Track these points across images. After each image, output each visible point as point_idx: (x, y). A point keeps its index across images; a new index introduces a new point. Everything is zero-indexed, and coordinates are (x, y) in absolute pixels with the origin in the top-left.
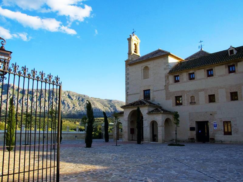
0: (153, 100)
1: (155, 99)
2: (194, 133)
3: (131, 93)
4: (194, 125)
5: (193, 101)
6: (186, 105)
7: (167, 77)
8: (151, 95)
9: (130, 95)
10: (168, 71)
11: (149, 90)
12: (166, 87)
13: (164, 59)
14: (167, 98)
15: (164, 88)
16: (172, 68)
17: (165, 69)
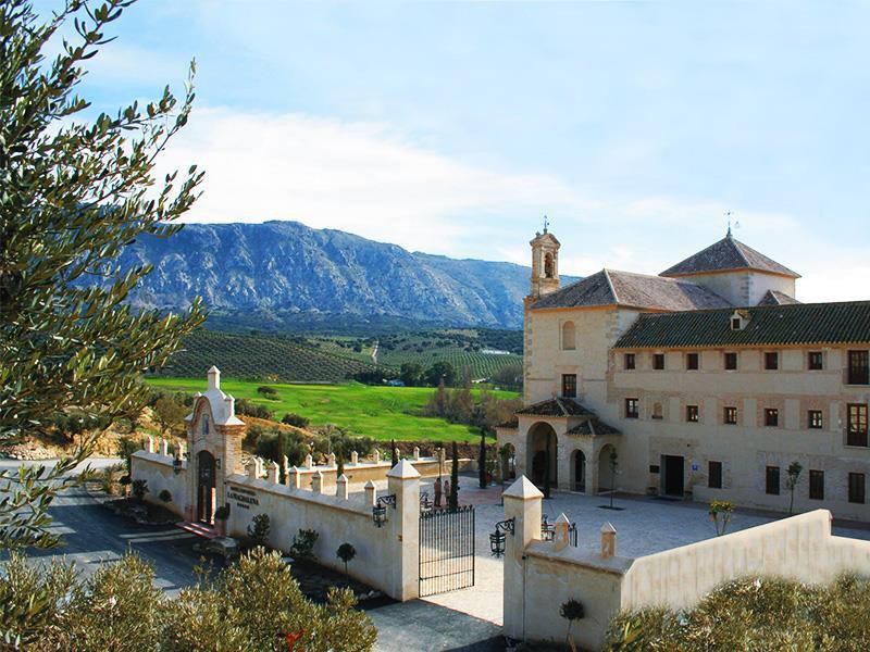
0: (582, 400)
1: (586, 397)
2: (658, 476)
3: (536, 376)
4: (658, 463)
5: (658, 414)
6: (645, 418)
7: (611, 355)
8: (578, 386)
9: (533, 379)
10: (614, 341)
11: (575, 376)
12: (609, 374)
13: (607, 313)
14: (610, 399)
15: (603, 377)
16: (622, 334)
17: (609, 336)
